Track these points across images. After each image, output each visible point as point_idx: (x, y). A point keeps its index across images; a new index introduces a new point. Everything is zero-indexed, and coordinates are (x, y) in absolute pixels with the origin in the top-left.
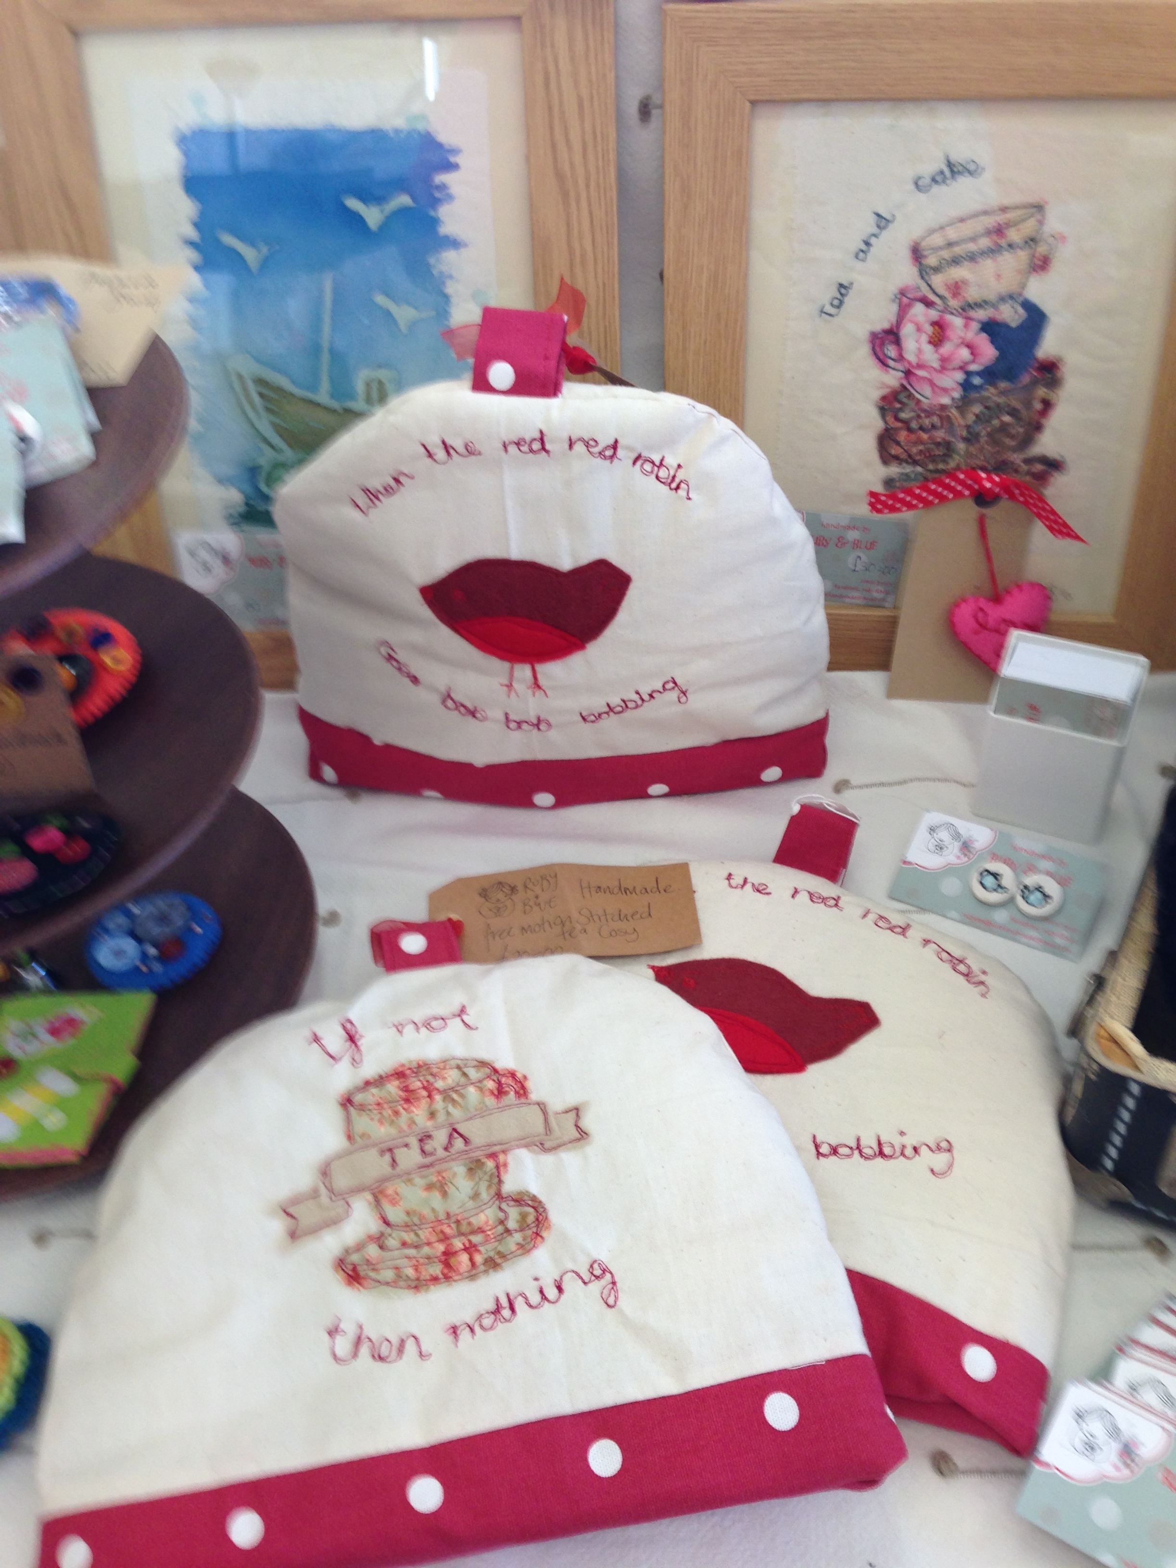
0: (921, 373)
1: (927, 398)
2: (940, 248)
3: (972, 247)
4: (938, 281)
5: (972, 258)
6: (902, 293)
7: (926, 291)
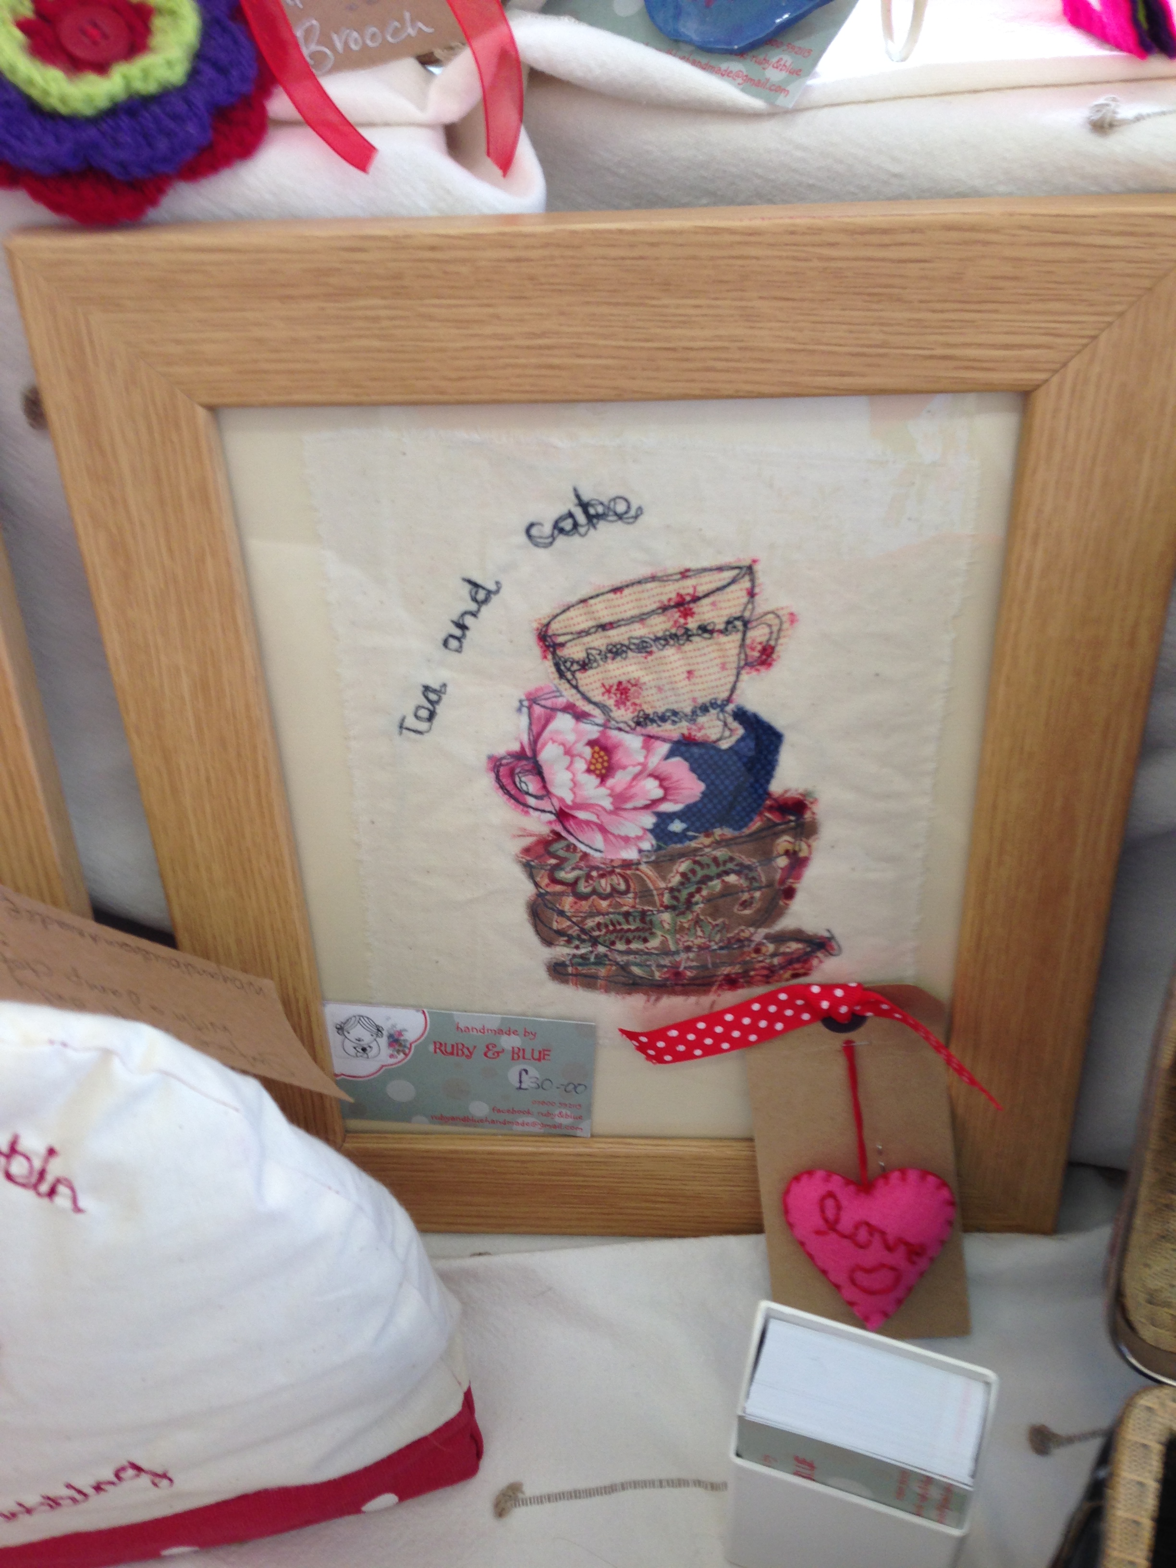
0: (582, 815)
1: (600, 851)
2: (586, 633)
3: (639, 631)
4: (590, 681)
5: (643, 647)
6: (532, 700)
7: (569, 695)
